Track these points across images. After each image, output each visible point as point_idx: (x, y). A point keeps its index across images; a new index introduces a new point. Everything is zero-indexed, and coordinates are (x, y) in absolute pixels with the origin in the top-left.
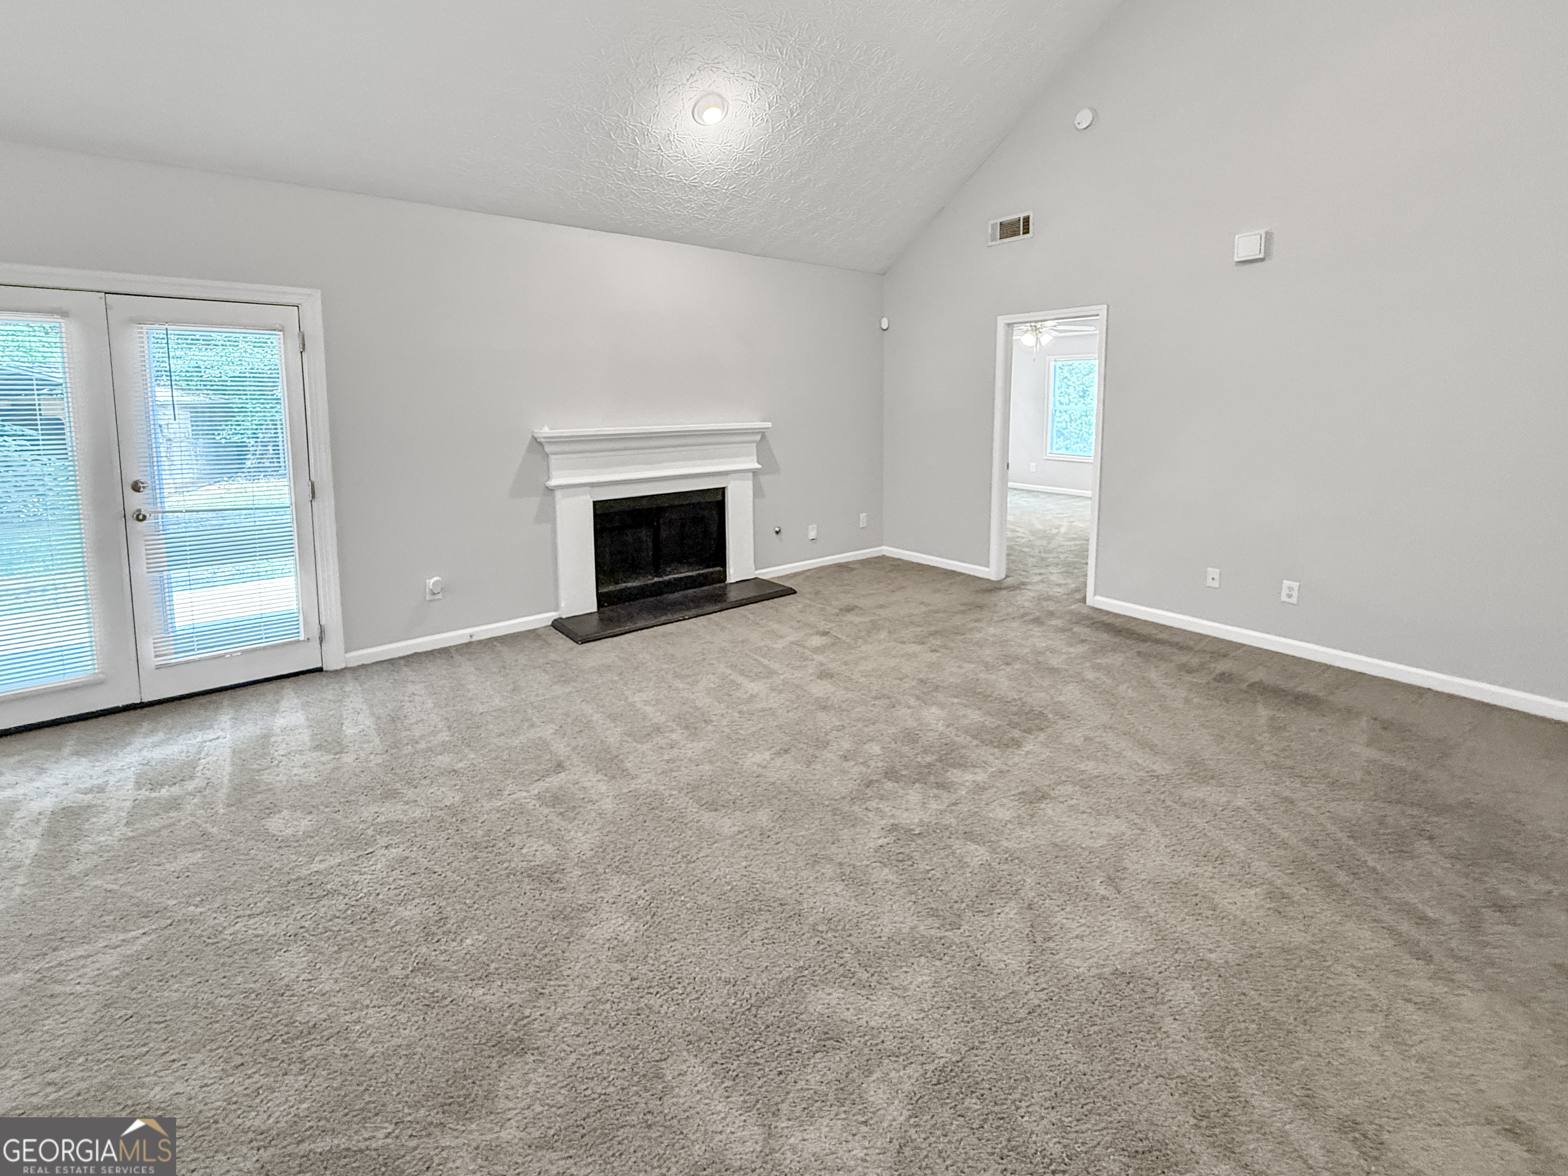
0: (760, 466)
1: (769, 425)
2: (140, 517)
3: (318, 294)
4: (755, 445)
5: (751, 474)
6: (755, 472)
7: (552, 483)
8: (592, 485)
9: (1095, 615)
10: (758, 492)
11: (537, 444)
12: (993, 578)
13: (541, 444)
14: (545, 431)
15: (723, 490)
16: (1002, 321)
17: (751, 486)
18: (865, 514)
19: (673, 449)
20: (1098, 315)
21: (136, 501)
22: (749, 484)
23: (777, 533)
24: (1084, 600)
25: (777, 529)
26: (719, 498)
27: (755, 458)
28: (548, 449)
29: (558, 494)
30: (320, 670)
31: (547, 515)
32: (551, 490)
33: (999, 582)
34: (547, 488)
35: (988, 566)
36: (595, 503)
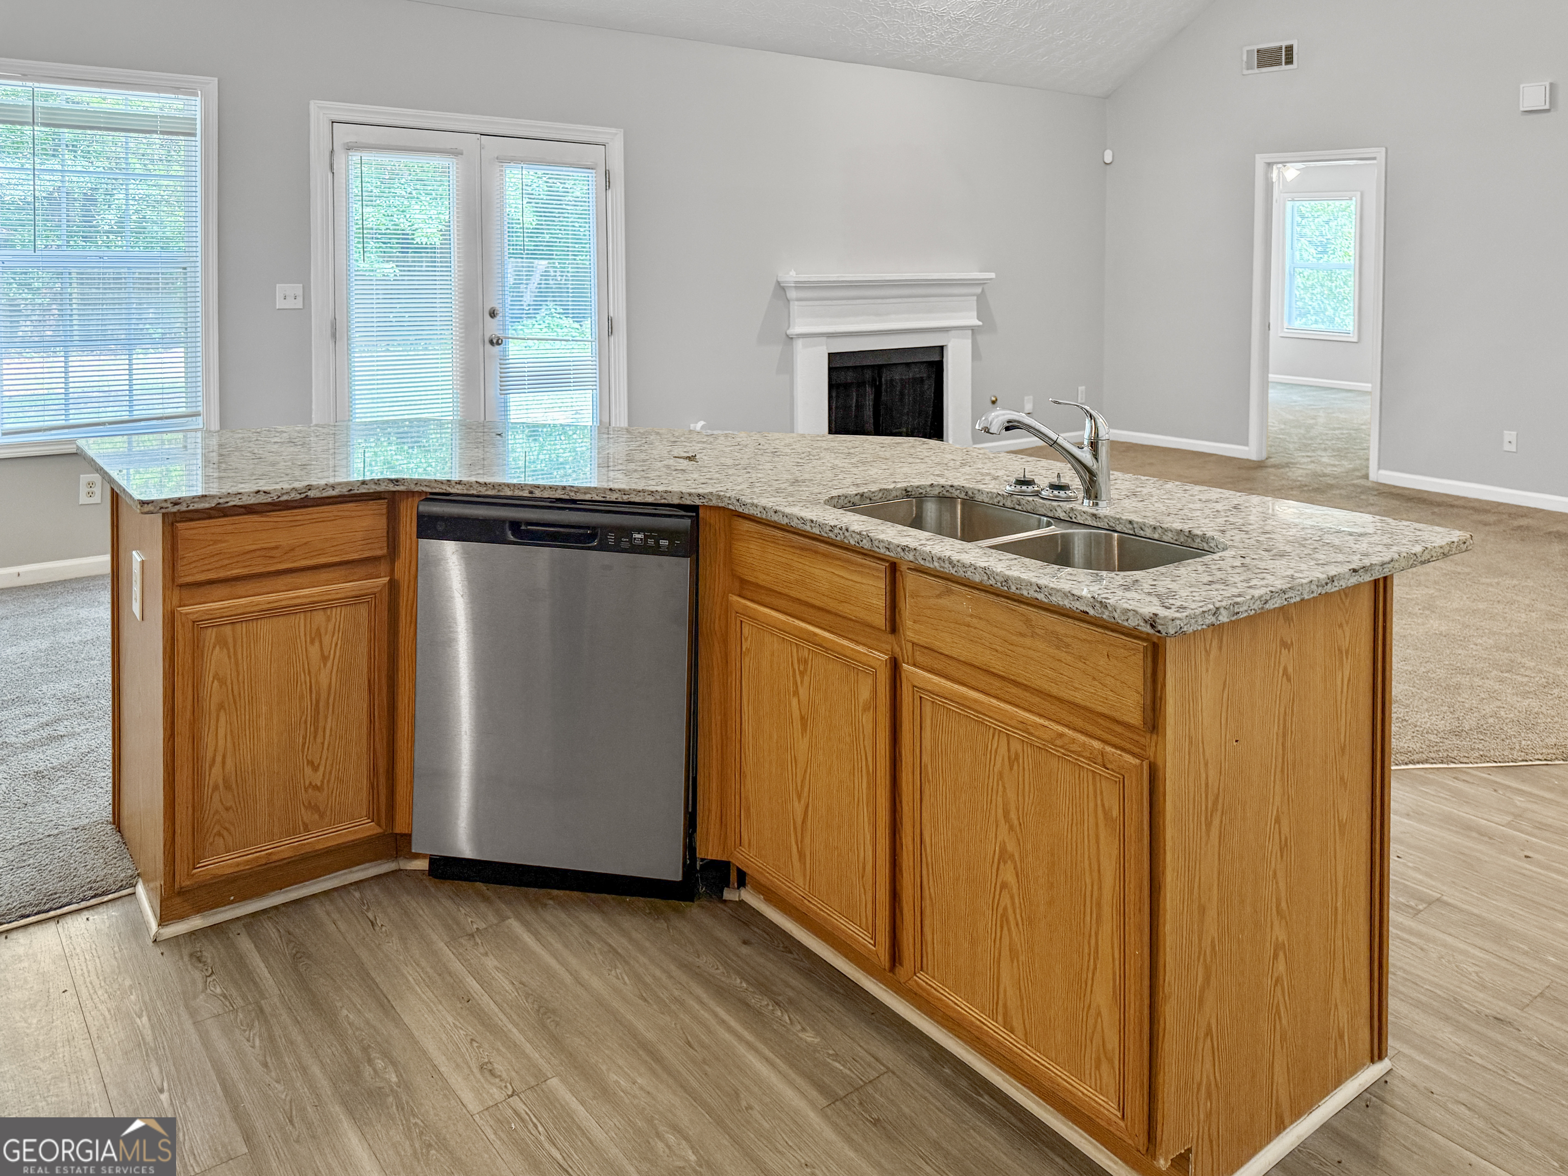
0: (980, 323)
1: (992, 275)
2: (495, 342)
3: (620, 133)
4: (975, 298)
5: (970, 332)
6: (973, 329)
7: (793, 330)
8: (829, 335)
9: (1381, 488)
10: (976, 355)
11: (781, 288)
12: (1254, 457)
13: (783, 289)
14: (791, 276)
15: (941, 348)
16: (1260, 160)
17: (970, 346)
18: (1084, 387)
19: (899, 300)
20: (1374, 159)
21: (493, 328)
22: (969, 342)
23: (994, 402)
24: (1366, 477)
25: (994, 399)
26: (937, 358)
27: (975, 313)
28: (792, 294)
29: (799, 344)
31: (786, 366)
32: (790, 338)
33: (1262, 461)
34: (787, 336)
35: (1246, 444)
36: (831, 355)
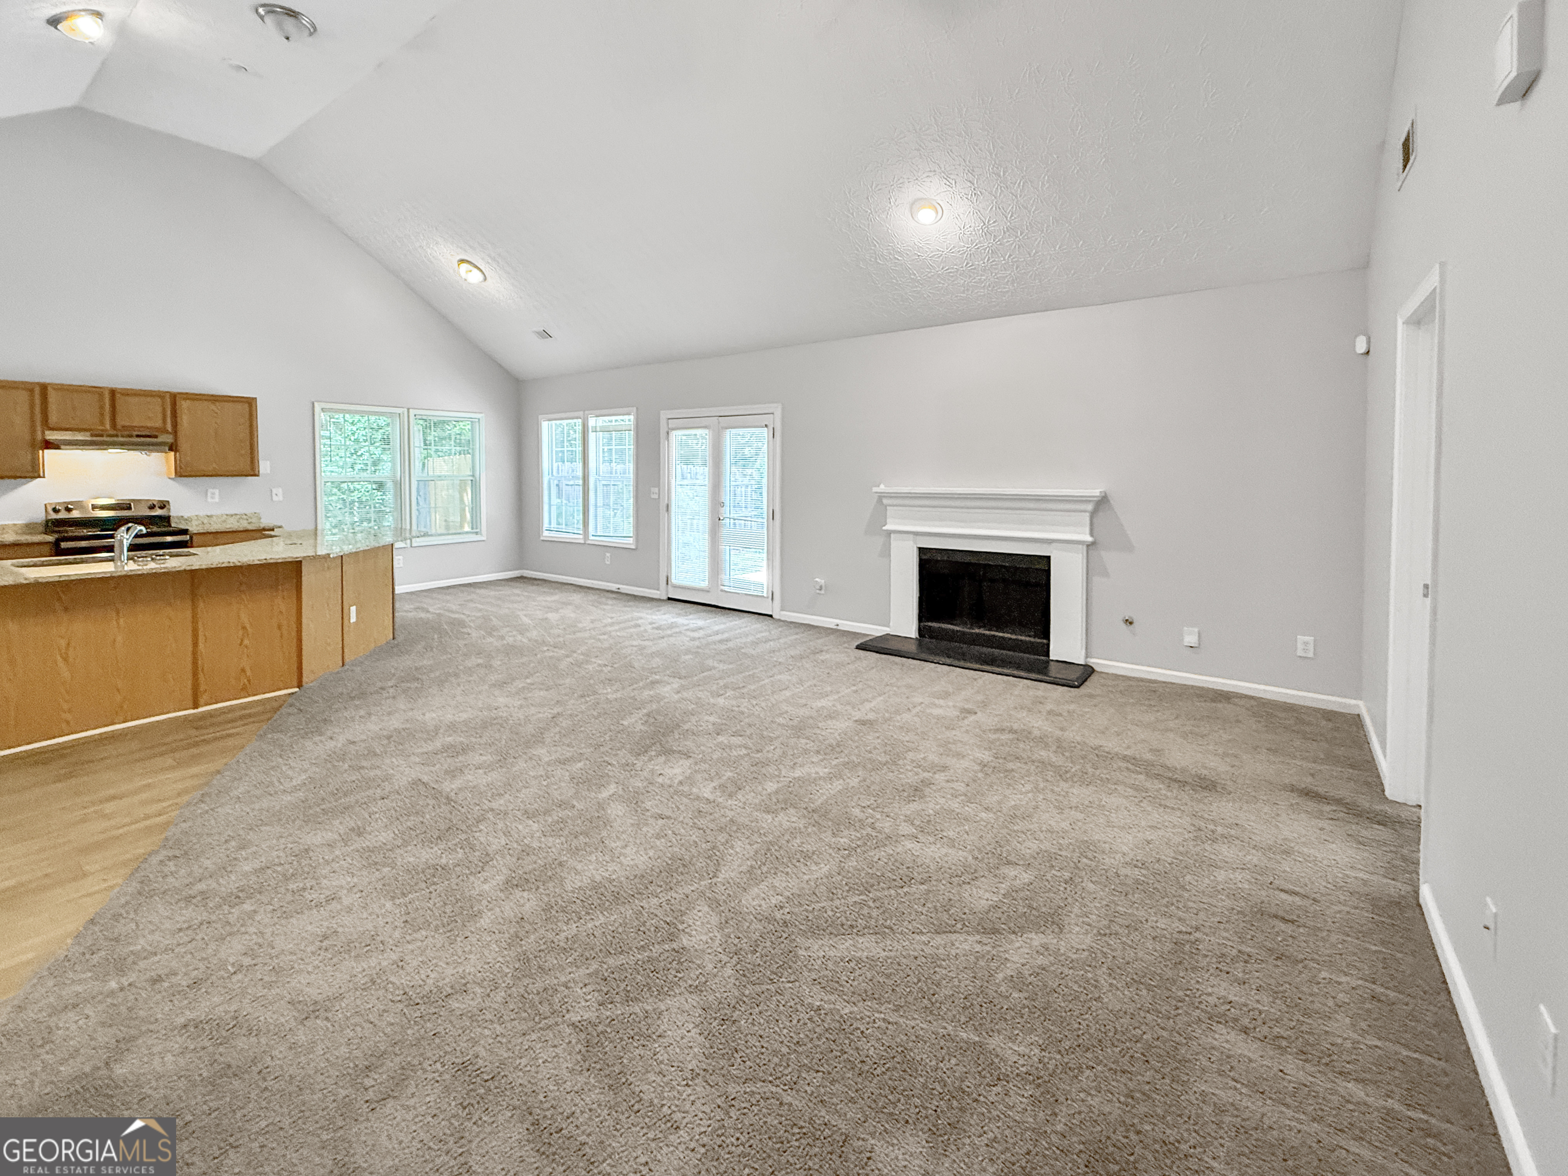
0: (1092, 540)
3: (780, 405)
4: (1088, 514)
5: (1082, 547)
6: (1087, 545)
7: (887, 527)
8: (916, 534)
10: (1097, 570)
14: (880, 488)
15: (1049, 558)
17: (1083, 559)
21: (721, 512)
22: (1080, 557)
26: (1045, 566)
27: (1088, 530)
28: (885, 501)
29: (892, 536)
30: (771, 616)
32: (887, 533)
34: (885, 531)
36: (921, 550)
